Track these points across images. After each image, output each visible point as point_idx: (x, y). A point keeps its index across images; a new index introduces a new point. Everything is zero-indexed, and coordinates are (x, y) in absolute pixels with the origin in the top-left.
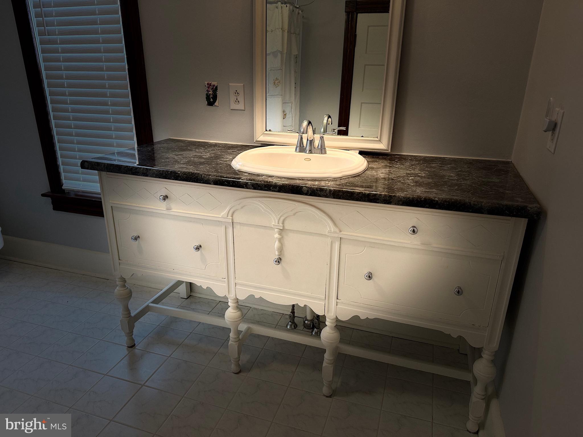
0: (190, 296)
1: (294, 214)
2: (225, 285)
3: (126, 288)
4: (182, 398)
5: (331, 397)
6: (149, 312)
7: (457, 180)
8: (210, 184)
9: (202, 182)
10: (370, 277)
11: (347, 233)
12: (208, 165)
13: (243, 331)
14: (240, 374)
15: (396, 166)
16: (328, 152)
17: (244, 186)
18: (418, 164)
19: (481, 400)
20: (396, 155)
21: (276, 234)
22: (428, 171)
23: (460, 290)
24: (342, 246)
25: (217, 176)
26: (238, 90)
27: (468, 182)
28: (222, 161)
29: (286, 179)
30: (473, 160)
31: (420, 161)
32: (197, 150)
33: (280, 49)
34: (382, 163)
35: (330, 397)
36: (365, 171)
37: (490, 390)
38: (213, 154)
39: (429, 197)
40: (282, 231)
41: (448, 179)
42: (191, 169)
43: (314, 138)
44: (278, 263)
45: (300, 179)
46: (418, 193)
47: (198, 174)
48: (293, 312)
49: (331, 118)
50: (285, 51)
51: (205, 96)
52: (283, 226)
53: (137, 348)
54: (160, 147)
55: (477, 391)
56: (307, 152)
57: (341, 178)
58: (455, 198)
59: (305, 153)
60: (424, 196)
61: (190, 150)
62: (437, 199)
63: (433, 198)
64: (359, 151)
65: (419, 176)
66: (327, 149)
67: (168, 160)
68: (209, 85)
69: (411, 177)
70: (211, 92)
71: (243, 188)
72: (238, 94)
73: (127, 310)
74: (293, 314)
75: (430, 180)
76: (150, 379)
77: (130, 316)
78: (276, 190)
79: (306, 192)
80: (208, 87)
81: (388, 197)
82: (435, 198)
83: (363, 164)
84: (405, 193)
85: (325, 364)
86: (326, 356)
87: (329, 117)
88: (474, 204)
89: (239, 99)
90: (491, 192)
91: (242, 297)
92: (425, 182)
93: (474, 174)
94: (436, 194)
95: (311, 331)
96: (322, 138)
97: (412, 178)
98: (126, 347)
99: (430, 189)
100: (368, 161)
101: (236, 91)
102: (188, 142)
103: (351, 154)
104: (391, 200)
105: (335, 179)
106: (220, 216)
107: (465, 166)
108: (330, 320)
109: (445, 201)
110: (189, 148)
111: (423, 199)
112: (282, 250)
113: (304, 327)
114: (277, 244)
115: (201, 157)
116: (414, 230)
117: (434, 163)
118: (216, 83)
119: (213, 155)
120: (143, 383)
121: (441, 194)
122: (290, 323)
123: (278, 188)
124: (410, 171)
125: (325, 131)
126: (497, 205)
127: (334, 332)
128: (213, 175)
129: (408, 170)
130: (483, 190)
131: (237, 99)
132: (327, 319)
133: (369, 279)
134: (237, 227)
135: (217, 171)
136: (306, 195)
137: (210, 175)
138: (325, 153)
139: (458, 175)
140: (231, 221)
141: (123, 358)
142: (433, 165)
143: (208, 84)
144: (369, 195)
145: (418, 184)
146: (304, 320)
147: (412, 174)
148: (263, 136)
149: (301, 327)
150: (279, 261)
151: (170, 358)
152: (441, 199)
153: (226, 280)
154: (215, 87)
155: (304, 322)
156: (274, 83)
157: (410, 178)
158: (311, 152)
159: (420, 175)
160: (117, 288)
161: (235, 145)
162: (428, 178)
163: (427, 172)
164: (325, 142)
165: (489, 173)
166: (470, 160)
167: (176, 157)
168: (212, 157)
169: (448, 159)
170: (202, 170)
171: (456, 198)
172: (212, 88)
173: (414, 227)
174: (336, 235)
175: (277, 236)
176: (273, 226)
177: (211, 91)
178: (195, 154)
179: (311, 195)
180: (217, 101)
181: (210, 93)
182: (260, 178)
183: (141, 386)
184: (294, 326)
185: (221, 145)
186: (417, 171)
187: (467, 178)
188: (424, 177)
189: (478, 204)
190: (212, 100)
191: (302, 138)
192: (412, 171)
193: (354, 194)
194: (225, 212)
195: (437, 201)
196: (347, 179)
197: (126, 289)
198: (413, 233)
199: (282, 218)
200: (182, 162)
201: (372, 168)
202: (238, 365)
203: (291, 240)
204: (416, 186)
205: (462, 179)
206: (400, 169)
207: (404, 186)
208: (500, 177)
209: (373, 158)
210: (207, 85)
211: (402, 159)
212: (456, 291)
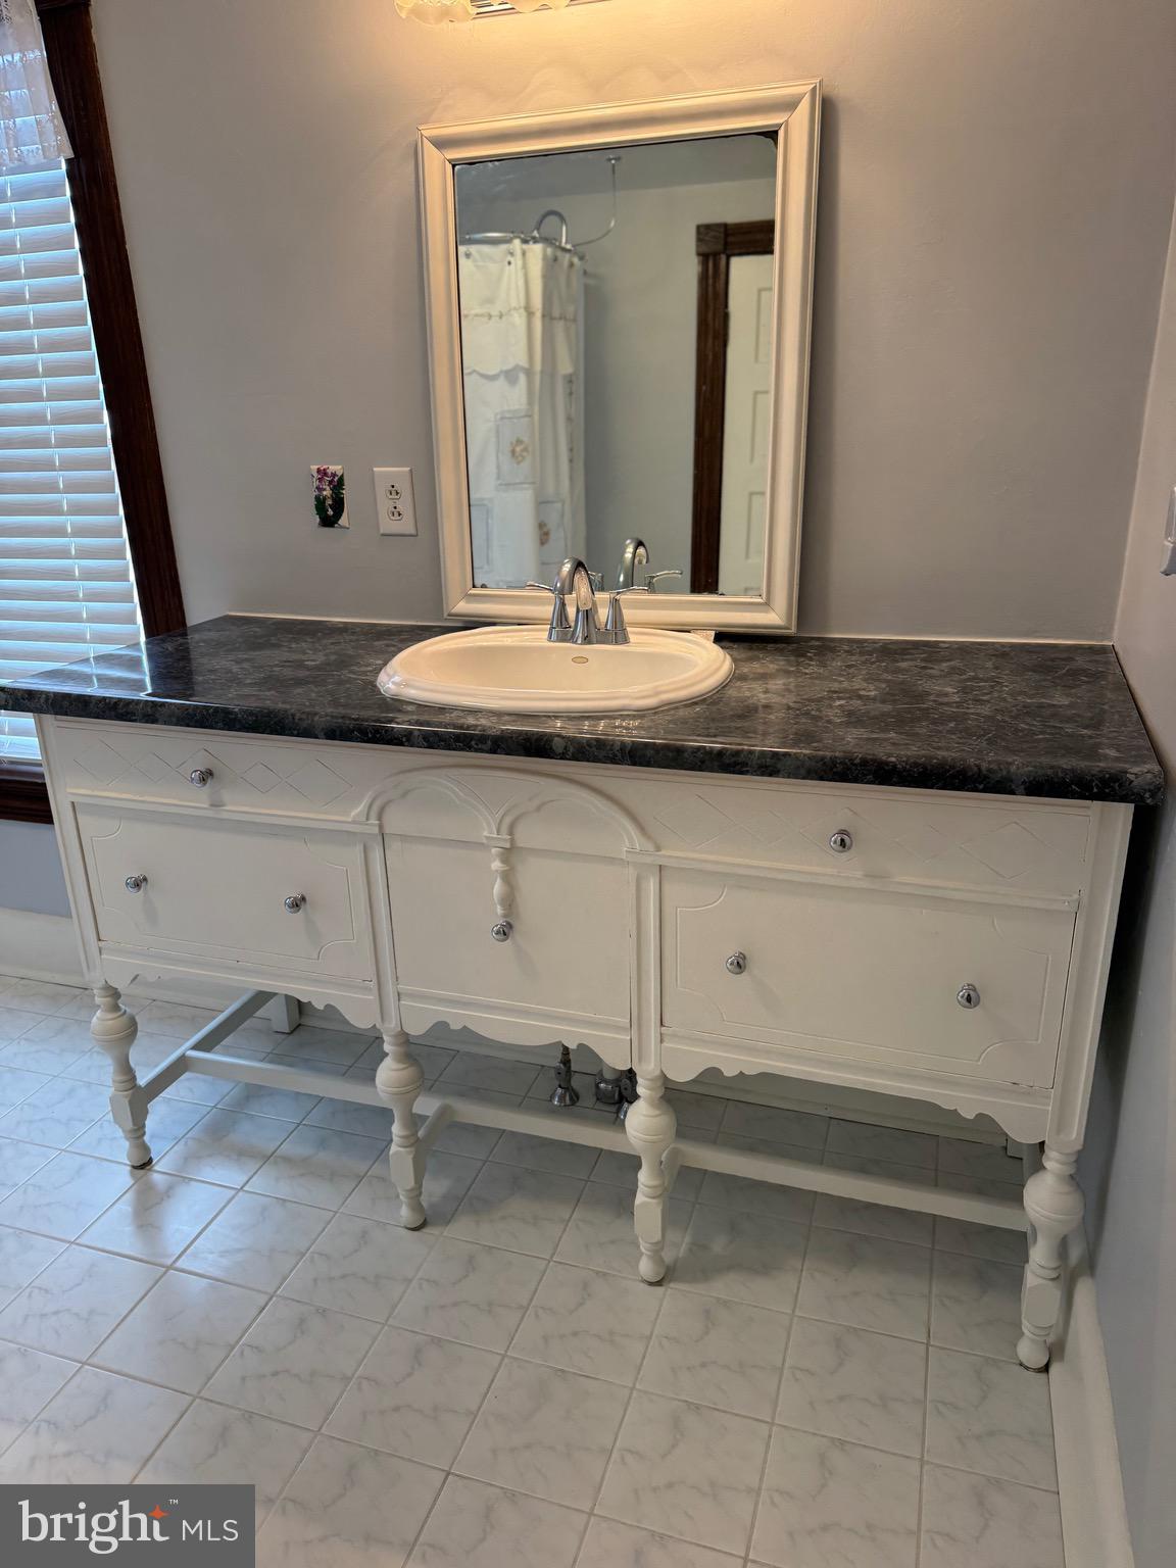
0: (300, 1025)
1: (538, 809)
2: (372, 997)
3: (119, 1013)
4: (271, 1299)
5: (661, 1285)
6: (187, 1073)
7: (959, 705)
8: (317, 737)
9: (295, 732)
10: (740, 965)
11: (675, 853)
12: (316, 687)
13: (428, 1117)
14: (424, 1230)
15: (807, 671)
16: (632, 638)
17: (404, 740)
18: (864, 663)
19: (1050, 1283)
20: (813, 638)
21: (495, 860)
22: (886, 681)
23: (972, 993)
24: (667, 887)
25: (332, 717)
26: (396, 485)
27: (986, 710)
28: (354, 673)
29: (513, 718)
30: (1013, 646)
31: (870, 653)
32: (293, 646)
33: (523, 362)
34: (772, 662)
35: (659, 1283)
36: (723, 687)
37: (1075, 1253)
38: (334, 653)
39: (874, 755)
40: (509, 854)
41: (935, 701)
42: (270, 700)
43: (594, 604)
44: (502, 937)
45: (549, 716)
46: (849, 742)
47: (286, 711)
48: (566, 1062)
49: (644, 546)
50: (538, 367)
51: (314, 503)
52: (512, 841)
53: (156, 1168)
54: (197, 642)
55: (1040, 1255)
56: (579, 641)
57: (655, 710)
58: (941, 754)
59: (573, 642)
60: (860, 752)
61: (275, 646)
62: (893, 759)
63: (884, 758)
64: (716, 634)
65: (860, 697)
66: (628, 629)
67: (213, 677)
68: (323, 473)
69: (839, 698)
70: (327, 492)
71: (401, 744)
72: (397, 493)
73: (127, 1072)
74: (565, 1064)
75: (887, 708)
76: (188, 1252)
77: (135, 1085)
78: (484, 747)
79: (560, 751)
80: (320, 480)
81: (771, 759)
82: (890, 755)
83: (718, 669)
84: (815, 744)
85: (640, 1199)
86: (644, 1177)
87: (640, 544)
88: (989, 770)
89: (400, 508)
90: (1042, 733)
91: (417, 1028)
92: (873, 713)
93: (1006, 686)
94: (894, 744)
95: (614, 1108)
96: (615, 603)
97: (842, 702)
98: (129, 1168)
99: (883, 730)
100: (735, 660)
101: (393, 487)
102: (274, 624)
103: (690, 641)
104: (779, 766)
105: (640, 713)
106: (350, 820)
107: (989, 665)
108: (647, 1082)
109: (916, 764)
110: (273, 640)
111: (857, 761)
112: (513, 901)
113: (598, 1099)
114: (498, 887)
115: (300, 665)
116: (842, 840)
117: (907, 660)
118: (340, 467)
119: (333, 657)
120: (169, 1262)
121: (907, 744)
122: (559, 1091)
123: (489, 742)
124: (841, 682)
125: (629, 583)
126: (1049, 772)
127: (657, 1112)
128: (325, 712)
129: (835, 680)
130: (1021, 731)
131: (395, 508)
132: (640, 1080)
133: (738, 970)
134: (394, 846)
135: (335, 703)
136: (561, 759)
137: (316, 714)
138: (626, 641)
139: (964, 690)
140: (376, 830)
141: (120, 1198)
142: (904, 665)
143: (319, 471)
144: (721, 753)
145: (853, 720)
146: (598, 1081)
147: (845, 691)
148: (468, 602)
149: (587, 1099)
150: (505, 932)
151: (241, 1194)
152: (905, 759)
153: (373, 985)
154: (336, 478)
155: (597, 1086)
156: (513, 452)
157: (838, 703)
158: (587, 640)
159: (862, 693)
160: (98, 1013)
161: (396, 626)
162: (883, 702)
163: (884, 686)
164: (624, 611)
165: (1045, 680)
166: (1003, 645)
167: (235, 668)
168: (329, 664)
169: (947, 645)
170: (297, 701)
171: (945, 753)
172: (330, 482)
173: (842, 832)
174: (649, 860)
175: (496, 865)
176: (485, 841)
177: (328, 488)
178: (286, 656)
179: (575, 758)
180: (345, 515)
181: (325, 493)
182: (447, 718)
183: (164, 1269)
184: (571, 1099)
185: (358, 629)
186: (858, 683)
187: (984, 698)
188: (874, 699)
189: (1001, 770)
190: (330, 512)
191: (563, 605)
192: (846, 685)
193: (683, 752)
194: (362, 806)
195: (895, 766)
196: (672, 712)
197: (119, 1017)
198: (841, 848)
199: (508, 820)
200: (248, 681)
201: (743, 678)
202: (417, 1206)
203: (534, 876)
204: (848, 724)
205: (973, 700)
206: (816, 678)
207: (817, 726)
208: (1073, 691)
209: (751, 649)
210: (315, 474)
211: (826, 648)
212: (962, 997)
